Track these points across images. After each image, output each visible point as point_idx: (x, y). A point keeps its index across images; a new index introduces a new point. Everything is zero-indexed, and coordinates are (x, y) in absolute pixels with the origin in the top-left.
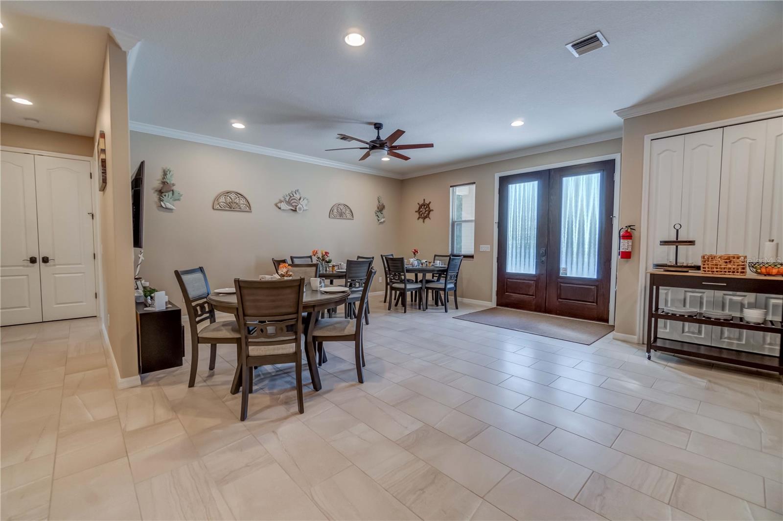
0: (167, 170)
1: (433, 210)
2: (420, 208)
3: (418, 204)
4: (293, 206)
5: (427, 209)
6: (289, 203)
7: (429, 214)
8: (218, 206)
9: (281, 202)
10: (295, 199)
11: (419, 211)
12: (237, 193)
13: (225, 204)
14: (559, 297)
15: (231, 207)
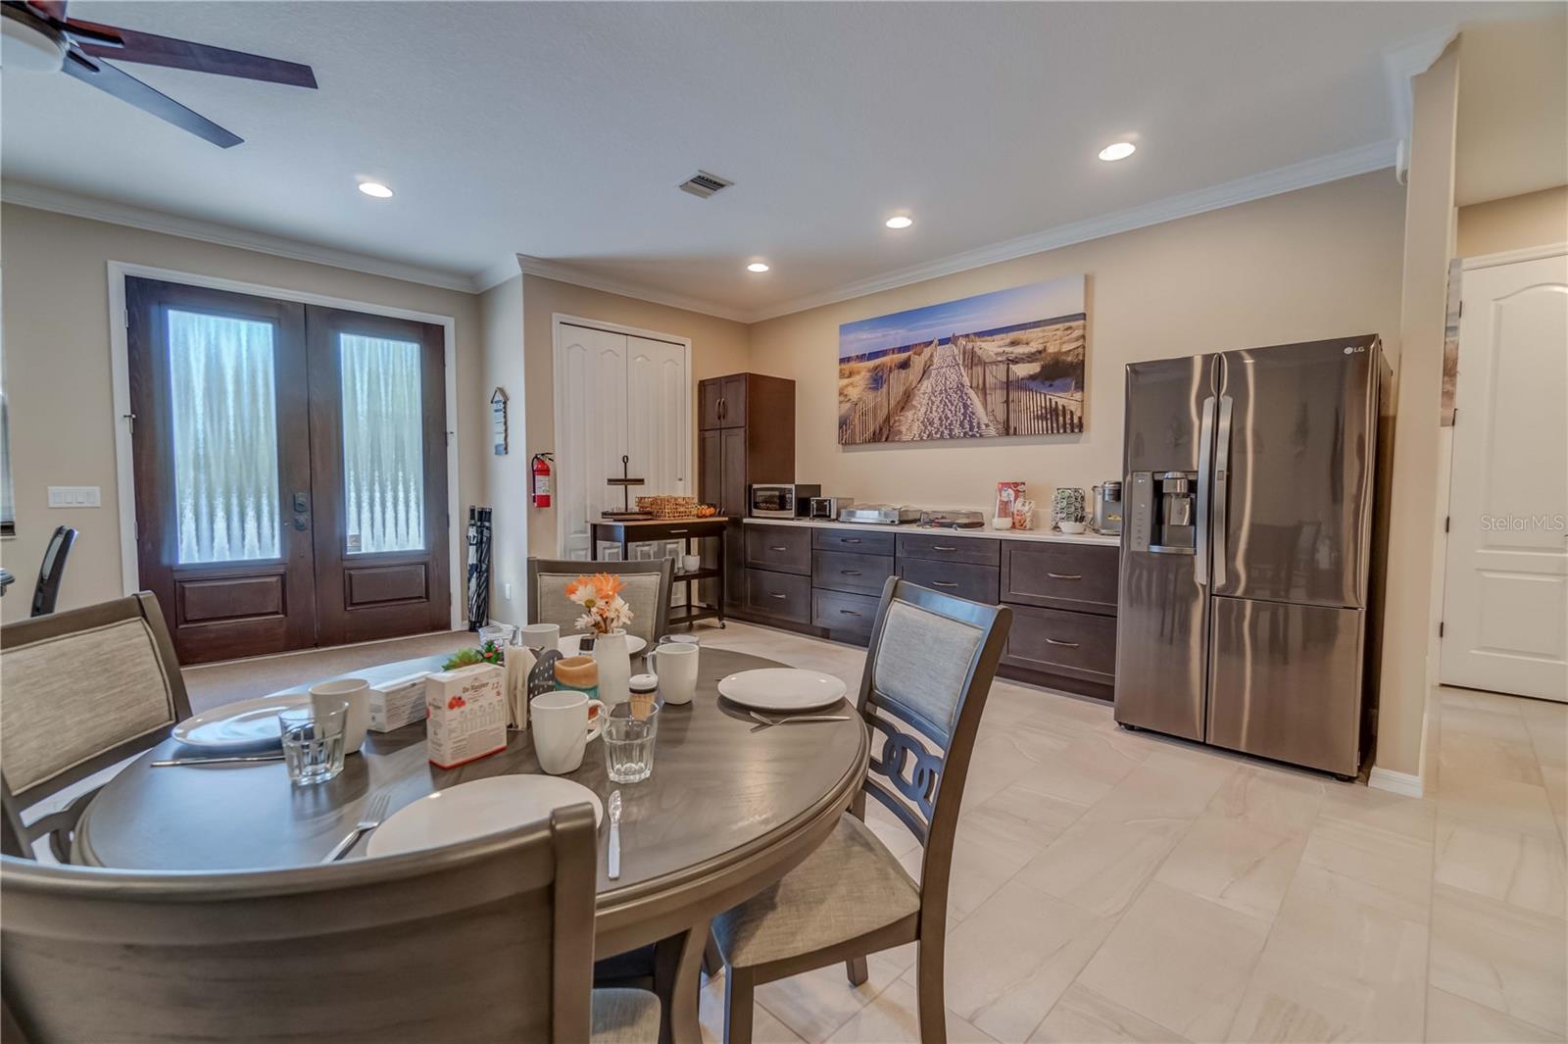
14: (349, 601)
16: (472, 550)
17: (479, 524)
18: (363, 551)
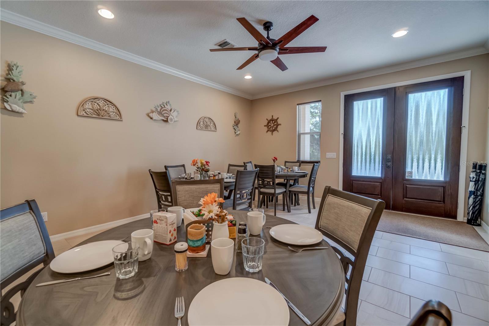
0: (13, 64)
1: (280, 125)
2: (268, 123)
3: (267, 119)
4: (164, 117)
5: (275, 124)
6: (160, 113)
7: (277, 127)
8: (84, 113)
9: (152, 112)
10: (166, 110)
11: (267, 126)
12: (106, 100)
13: (92, 111)
14: (405, 196)
15: (98, 114)
16: (472, 184)
17: (478, 171)
18: (413, 178)
